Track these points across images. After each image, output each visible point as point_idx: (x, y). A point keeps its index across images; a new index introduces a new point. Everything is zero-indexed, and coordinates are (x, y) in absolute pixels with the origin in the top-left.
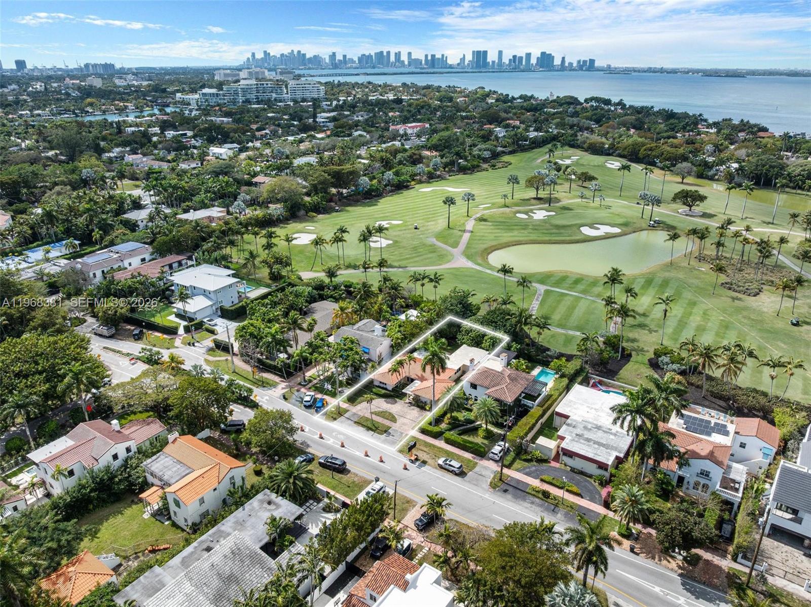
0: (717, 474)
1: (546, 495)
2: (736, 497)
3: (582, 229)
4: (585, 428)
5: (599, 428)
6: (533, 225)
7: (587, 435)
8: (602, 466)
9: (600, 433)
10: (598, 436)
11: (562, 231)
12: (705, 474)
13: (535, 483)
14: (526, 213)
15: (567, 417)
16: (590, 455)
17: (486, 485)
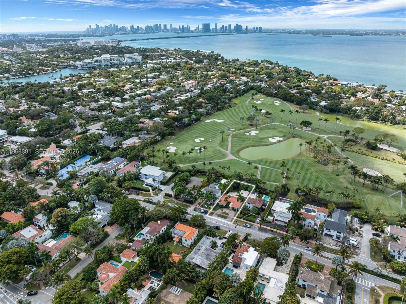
0: (313, 222)
1: (272, 231)
2: (317, 228)
3: (269, 139)
4: (280, 213)
5: (283, 213)
6: (252, 138)
7: (281, 215)
8: (285, 223)
9: (284, 214)
10: (283, 215)
11: (263, 140)
12: (310, 223)
13: (269, 228)
14: (248, 132)
15: (275, 210)
16: (282, 220)
17: (257, 230)
